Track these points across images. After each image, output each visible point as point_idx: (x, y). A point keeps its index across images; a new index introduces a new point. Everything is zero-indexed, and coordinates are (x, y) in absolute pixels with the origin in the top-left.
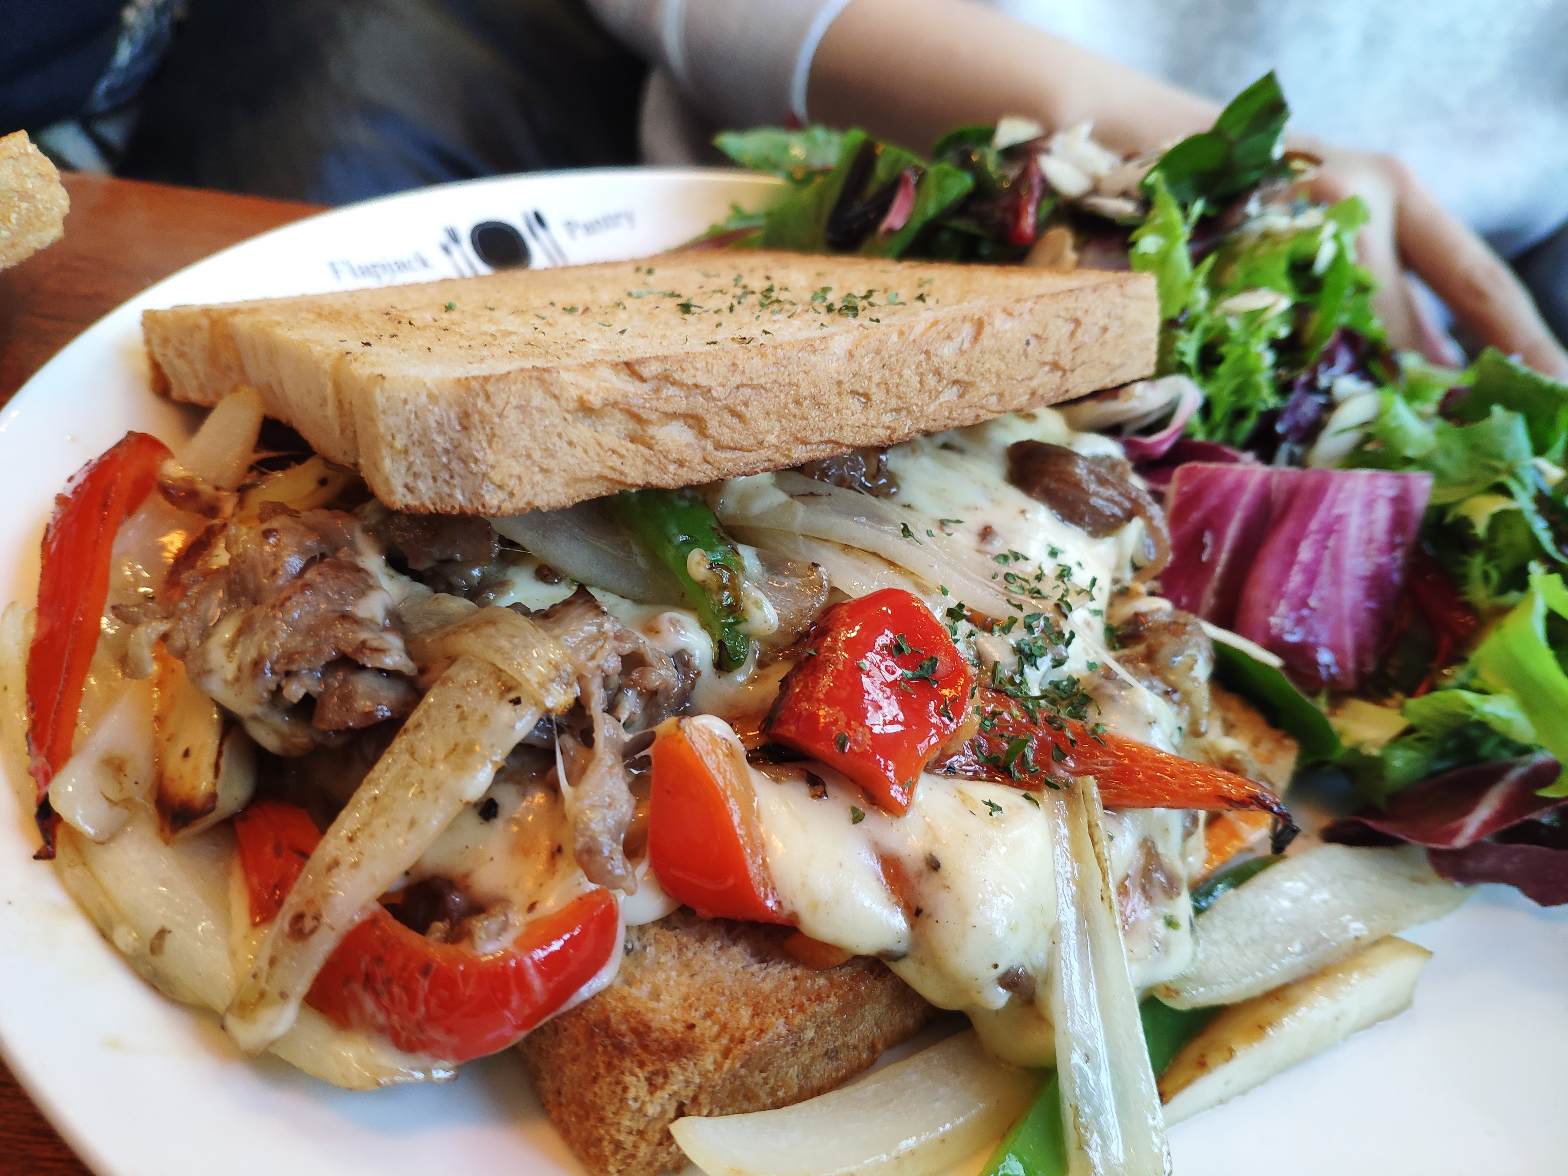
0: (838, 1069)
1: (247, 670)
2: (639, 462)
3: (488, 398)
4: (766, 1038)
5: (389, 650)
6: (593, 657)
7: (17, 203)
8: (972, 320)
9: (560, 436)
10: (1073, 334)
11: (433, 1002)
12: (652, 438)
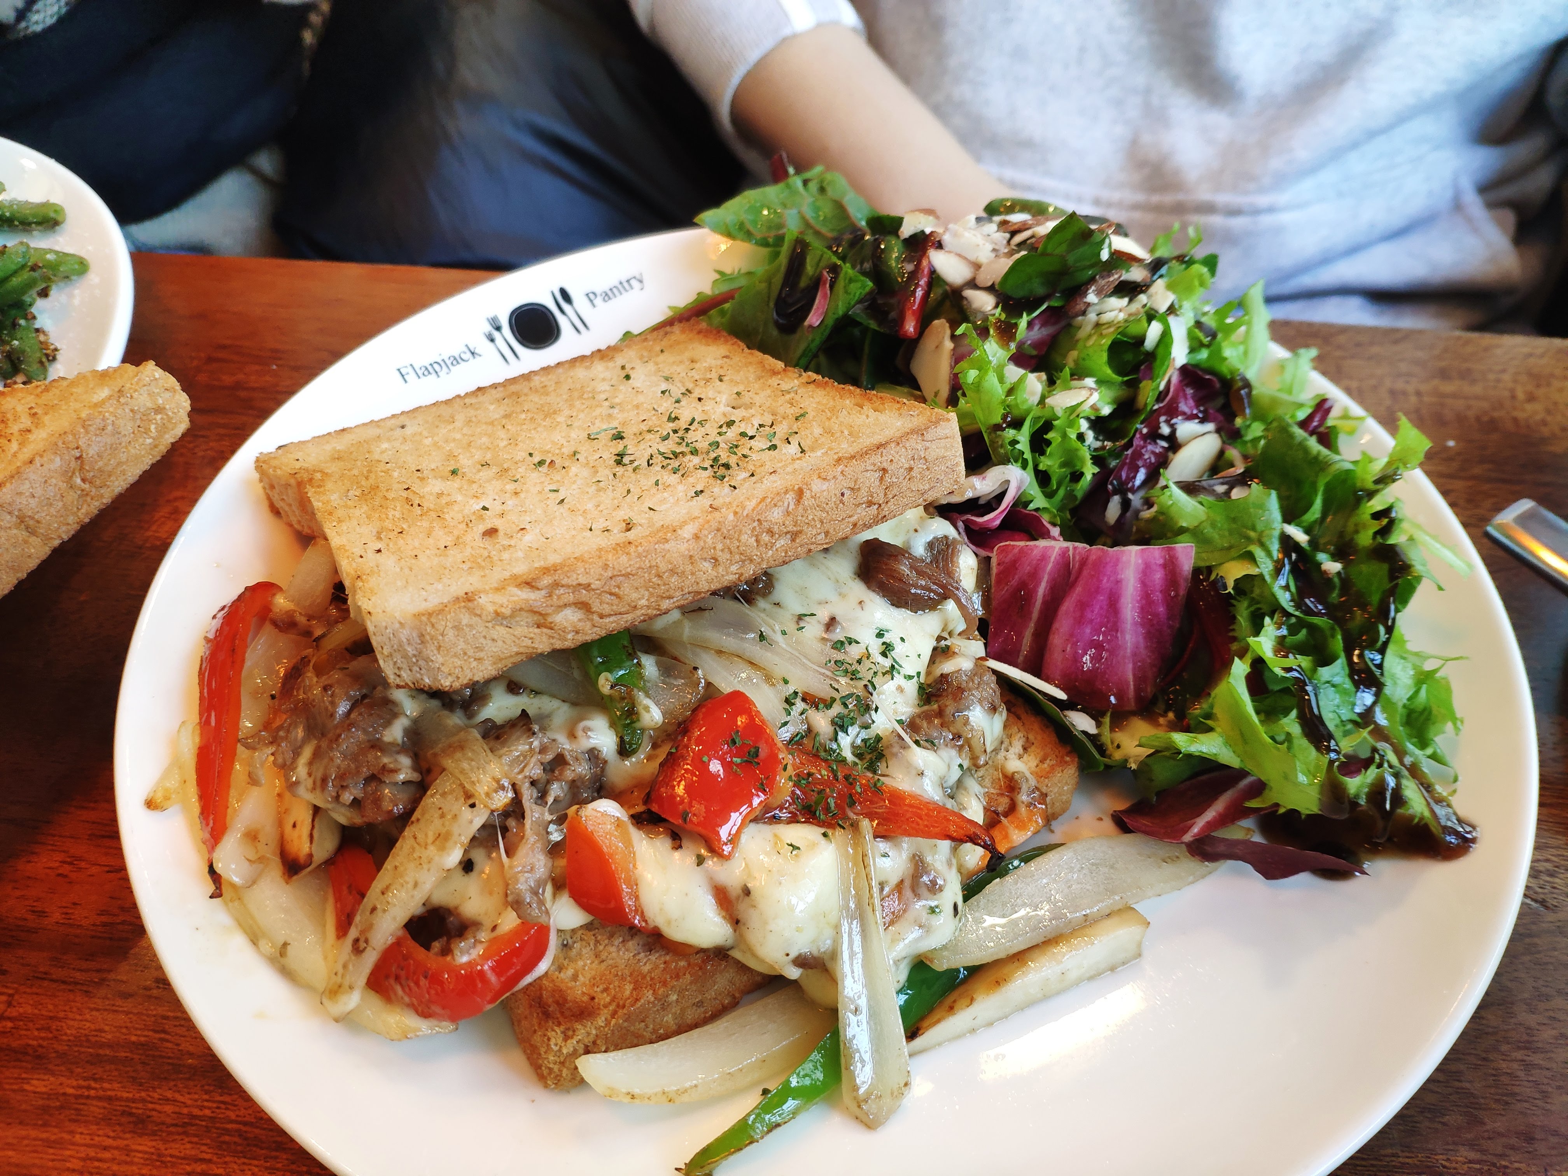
0: (705, 1012)
1: (318, 783)
2: (544, 638)
3: (433, 626)
4: (639, 1004)
5: (400, 770)
6: (522, 771)
7: (154, 417)
8: (793, 490)
9: (485, 637)
10: (882, 479)
11: (433, 992)
12: (551, 623)
